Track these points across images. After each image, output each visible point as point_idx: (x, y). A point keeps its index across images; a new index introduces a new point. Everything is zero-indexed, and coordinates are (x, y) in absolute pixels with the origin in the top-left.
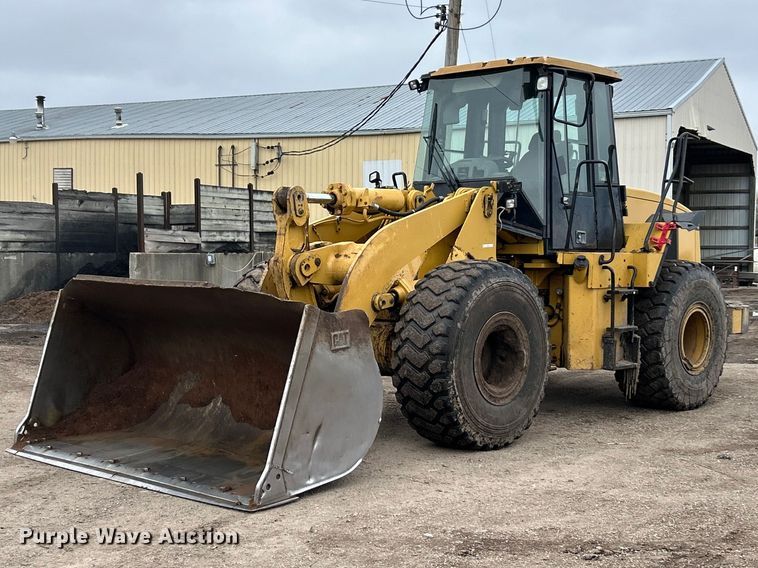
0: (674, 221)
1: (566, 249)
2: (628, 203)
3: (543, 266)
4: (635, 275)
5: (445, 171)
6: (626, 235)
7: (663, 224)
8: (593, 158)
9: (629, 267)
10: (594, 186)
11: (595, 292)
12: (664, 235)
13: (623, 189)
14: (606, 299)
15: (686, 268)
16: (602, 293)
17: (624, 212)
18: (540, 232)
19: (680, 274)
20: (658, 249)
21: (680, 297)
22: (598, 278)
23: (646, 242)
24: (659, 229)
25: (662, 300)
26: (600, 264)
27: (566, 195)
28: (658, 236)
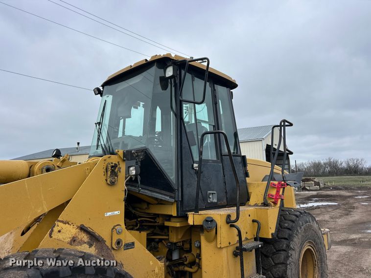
0: (284, 181)
1: (196, 210)
2: (249, 168)
3: (178, 225)
4: (259, 228)
5: (103, 146)
6: (249, 191)
7: (276, 183)
8: (219, 129)
9: (254, 221)
10: (221, 155)
11: (224, 250)
12: (278, 192)
13: (244, 158)
14: (235, 254)
15: (296, 216)
16: (231, 249)
17: (247, 175)
18: (172, 195)
19: (293, 222)
20: (275, 203)
21: (296, 242)
22: (226, 236)
23: (265, 198)
24: (274, 186)
25: (282, 247)
26: (228, 223)
27: (196, 162)
28: (273, 192)
